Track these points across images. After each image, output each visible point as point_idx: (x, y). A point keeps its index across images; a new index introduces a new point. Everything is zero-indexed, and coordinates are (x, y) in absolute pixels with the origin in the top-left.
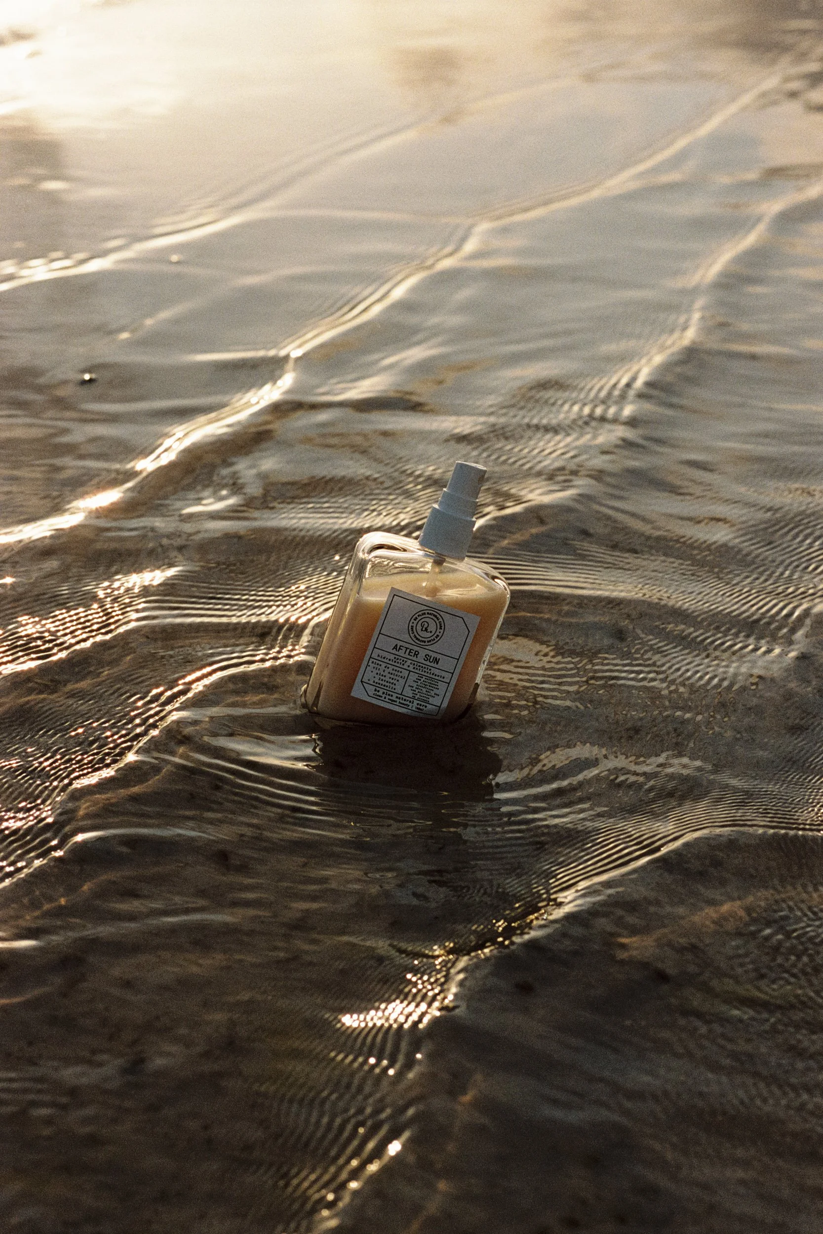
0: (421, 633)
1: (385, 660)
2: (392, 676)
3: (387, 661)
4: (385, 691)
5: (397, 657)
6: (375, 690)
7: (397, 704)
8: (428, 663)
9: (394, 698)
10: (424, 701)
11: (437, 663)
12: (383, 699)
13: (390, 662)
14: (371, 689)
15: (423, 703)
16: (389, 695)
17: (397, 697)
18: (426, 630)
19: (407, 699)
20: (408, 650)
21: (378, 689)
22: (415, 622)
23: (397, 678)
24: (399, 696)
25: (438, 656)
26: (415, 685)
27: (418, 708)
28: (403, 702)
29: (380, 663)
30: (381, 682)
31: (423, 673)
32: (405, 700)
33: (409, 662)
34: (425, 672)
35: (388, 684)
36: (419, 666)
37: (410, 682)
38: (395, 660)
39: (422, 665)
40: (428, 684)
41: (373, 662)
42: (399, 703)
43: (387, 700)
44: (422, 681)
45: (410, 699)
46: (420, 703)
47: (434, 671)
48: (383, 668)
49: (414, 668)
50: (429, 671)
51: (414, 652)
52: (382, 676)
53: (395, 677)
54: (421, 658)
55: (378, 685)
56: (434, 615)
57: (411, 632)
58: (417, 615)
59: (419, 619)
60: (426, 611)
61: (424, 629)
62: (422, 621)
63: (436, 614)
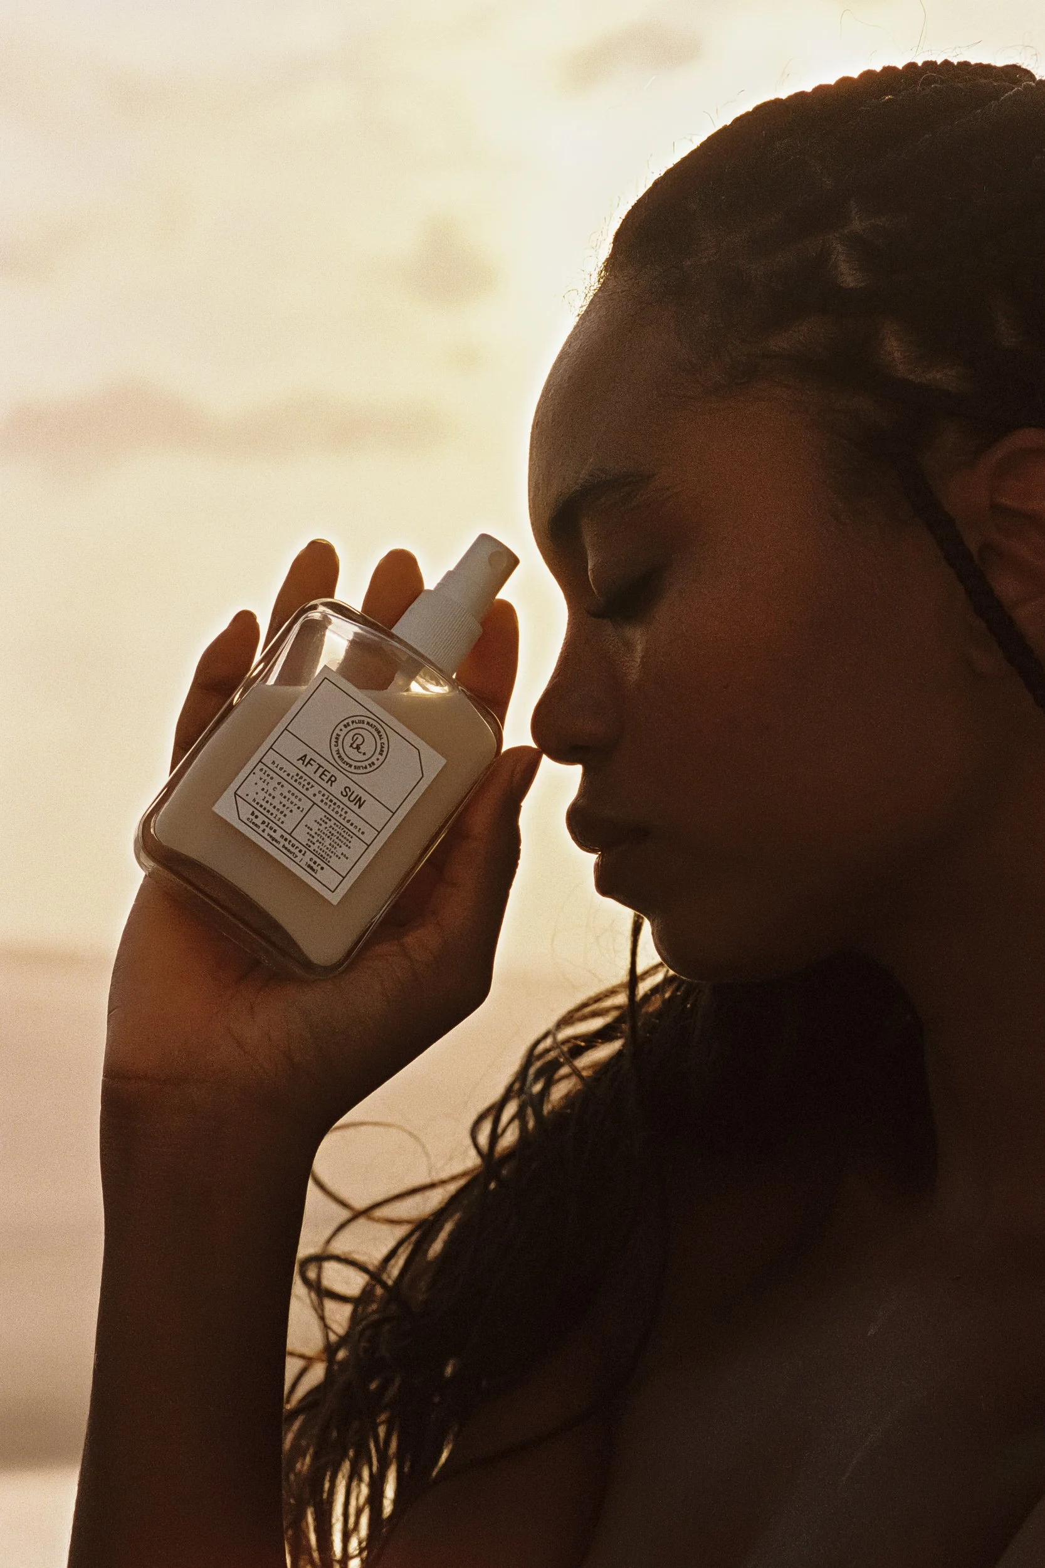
0: (347, 748)
1: (281, 773)
2: (284, 801)
3: (284, 775)
4: (267, 820)
5: (301, 774)
6: (253, 814)
7: (280, 846)
8: (345, 800)
9: (277, 836)
10: (321, 857)
11: (360, 806)
12: (260, 831)
13: (289, 779)
14: (246, 811)
15: (319, 861)
16: (271, 828)
17: (282, 836)
18: (358, 748)
19: (297, 844)
20: (321, 770)
21: (257, 813)
22: (345, 730)
23: (292, 807)
24: (287, 836)
25: (365, 796)
26: (315, 827)
27: (309, 866)
28: (289, 847)
29: (272, 774)
30: (264, 803)
31: (333, 814)
32: (293, 846)
33: (317, 788)
34: (337, 812)
35: (274, 811)
36: (331, 801)
37: (309, 820)
38: (296, 777)
39: (335, 800)
40: (335, 834)
41: (261, 770)
42: (284, 846)
43: (265, 835)
44: (328, 826)
45: (301, 847)
46: (315, 859)
47: (350, 816)
48: (274, 783)
49: (322, 801)
50: (343, 813)
51: (329, 776)
52: (270, 795)
53: (288, 804)
54: (336, 789)
55: (258, 807)
56: (377, 730)
57: (333, 743)
58: (350, 720)
59: (352, 727)
60: (366, 720)
61: (355, 746)
62: (356, 731)
63: (380, 729)
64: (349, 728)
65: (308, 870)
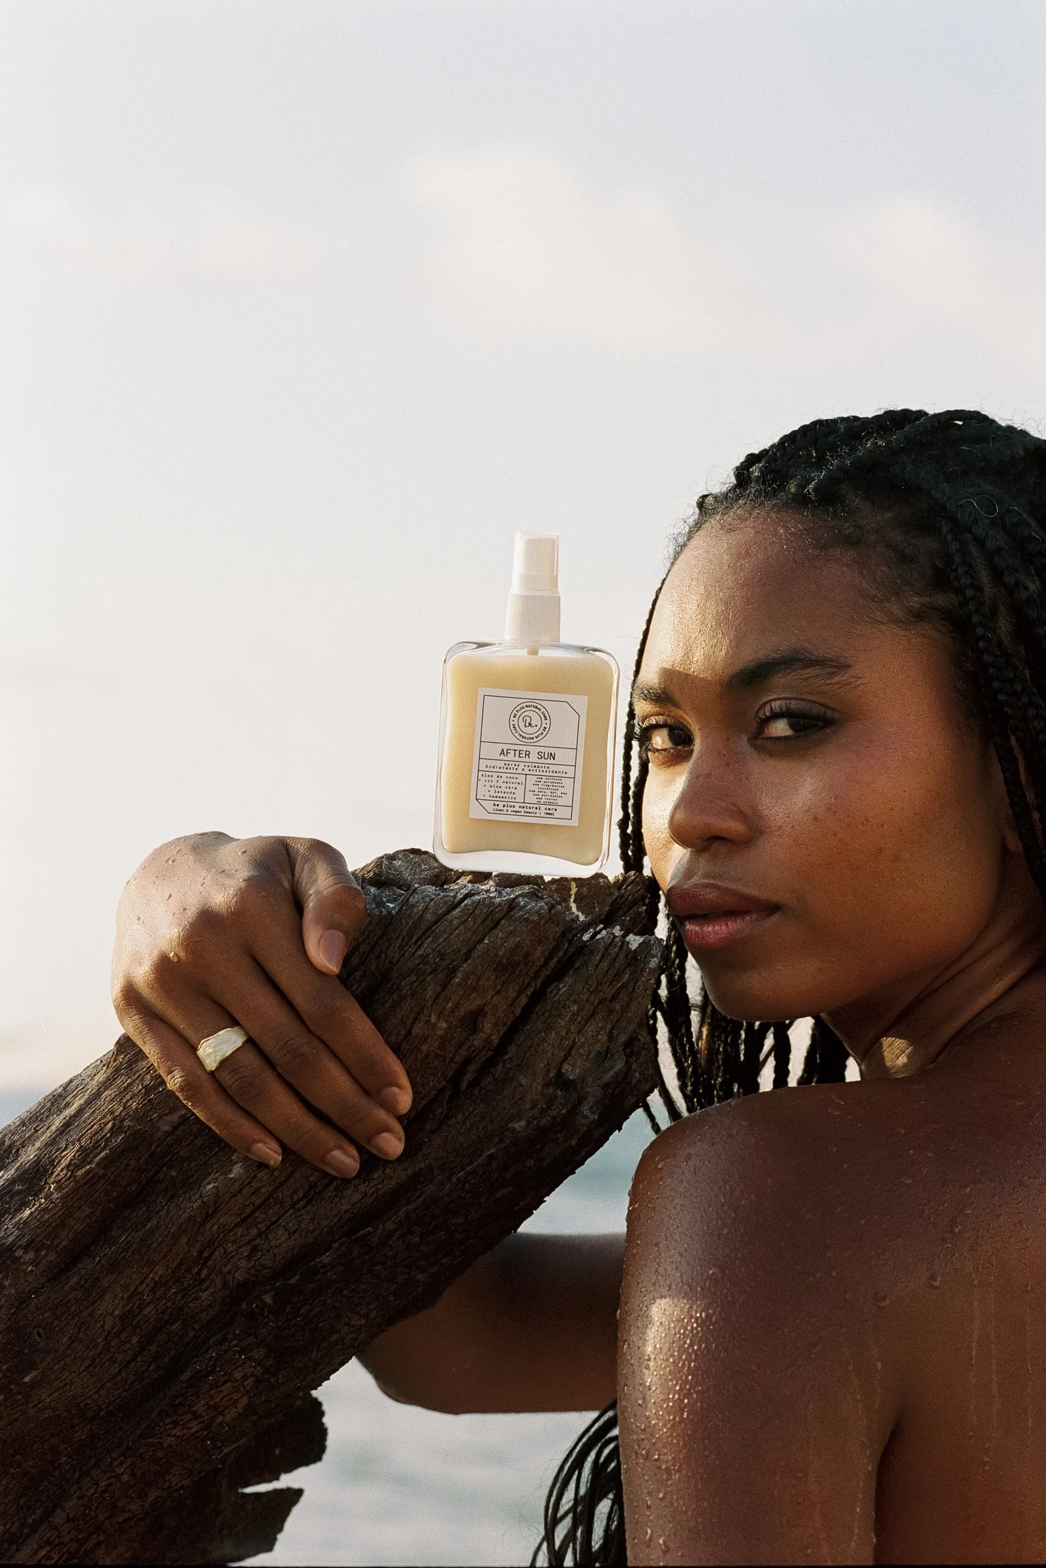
0: (523, 728)
1: (495, 770)
2: (508, 785)
3: (498, 770)
4: (505, 803)
5: (507, 763)
6: (494, 805)
7: (523, 814)
8: (543, 760)
9: (517, 809)
10: (551, 804)
11: (554, 759)
12: (505, 812)
13: (501, 770)
14: (489, 806)
15: (551, 807)
16: (511, 807)
17: (520, 807)
18: (530, 725)
19: (532, 806)
20: (517, 752)
21: (496, 803)
22: (516, 719)
23: (514, 786)
24: (522, 805)
25: (552, 751)
26: (536, 788)
27: (547, 814)
28: (529, 810)
29: (490, 774)
30: (498, 795)
31: (541, 773)
32: (530, 808)
33: (522, 764)
34: (543, 771)
35: (506, 795)
36: (535, 767)
37: (530, 787)
38: (505, 767)
39: (537, 765)
40: (550, 784)
41: (483, 775)
42: (525, 812)
43: (509, 812)
44: (543, 782)
45: (535, 806)
46: (548, 807)
47: (552, 768)
48: (495, 779)
49: (530, 770)
50: (546, 769)
51: (524, 752)
52: (497, 787)
53: (511, 785)
54: (534, 757)
55: (495, 799)
56: (534, 707)
57: (514, 731)
58: (515, 712)
59: (518, 714)
60: (524, 705)
61: (527, 725)
62: (522, 717)
63: (536, 705)
64: (517, 717)
65: (548, 816)
